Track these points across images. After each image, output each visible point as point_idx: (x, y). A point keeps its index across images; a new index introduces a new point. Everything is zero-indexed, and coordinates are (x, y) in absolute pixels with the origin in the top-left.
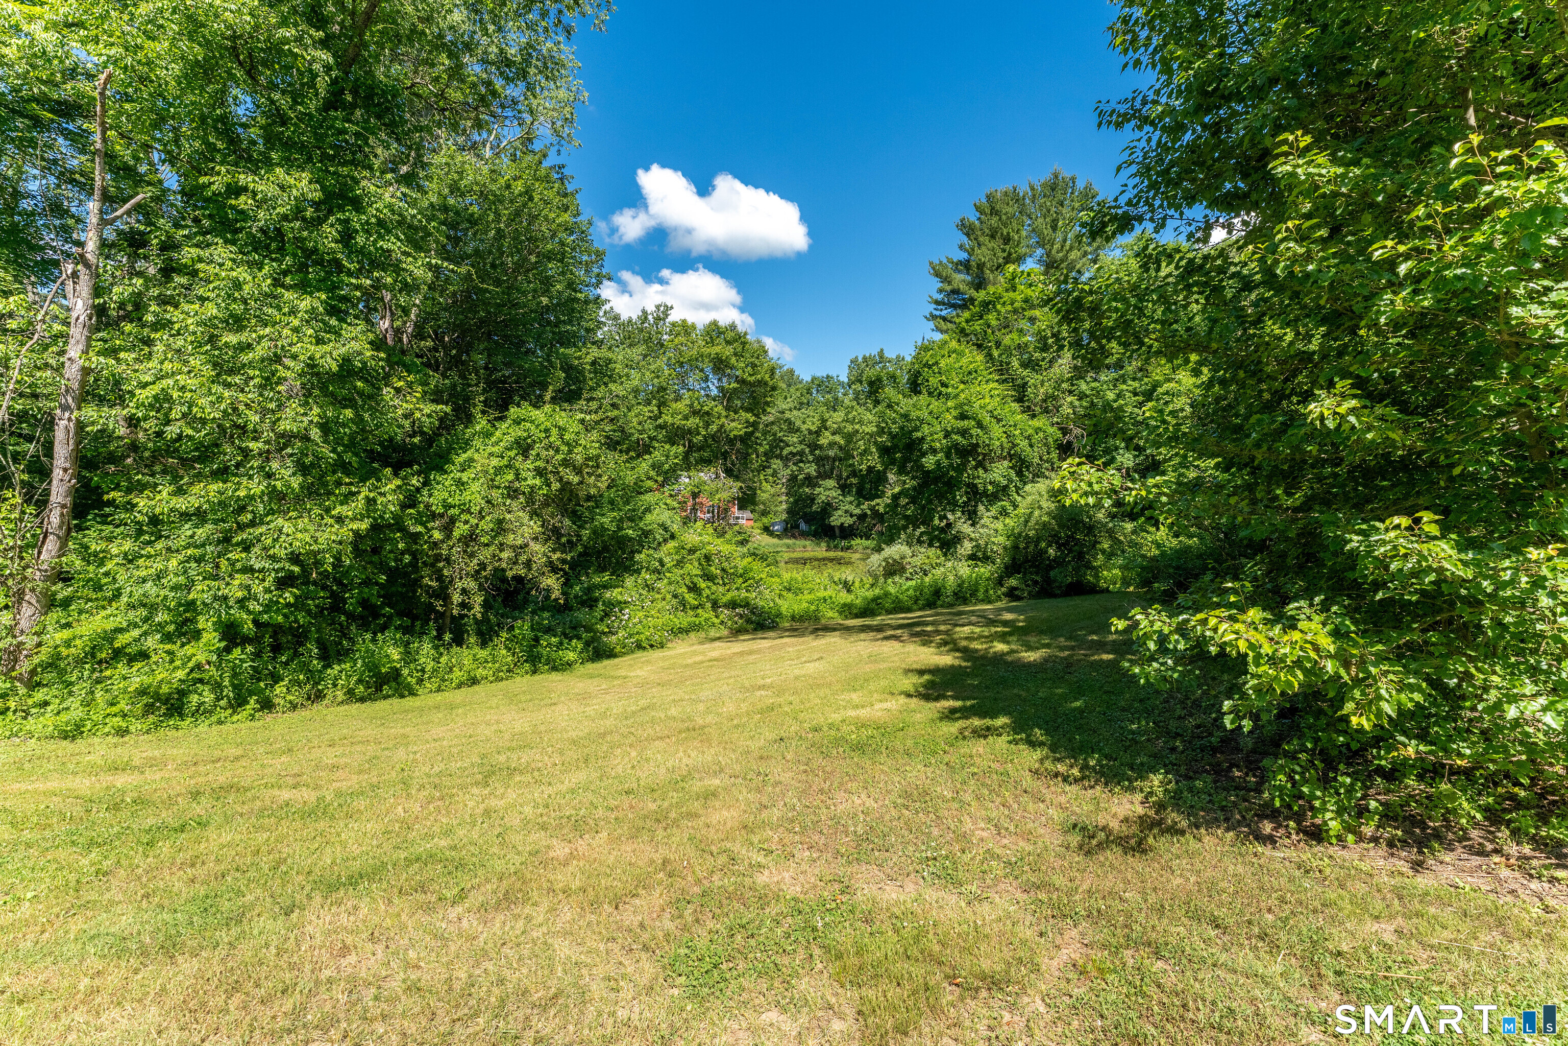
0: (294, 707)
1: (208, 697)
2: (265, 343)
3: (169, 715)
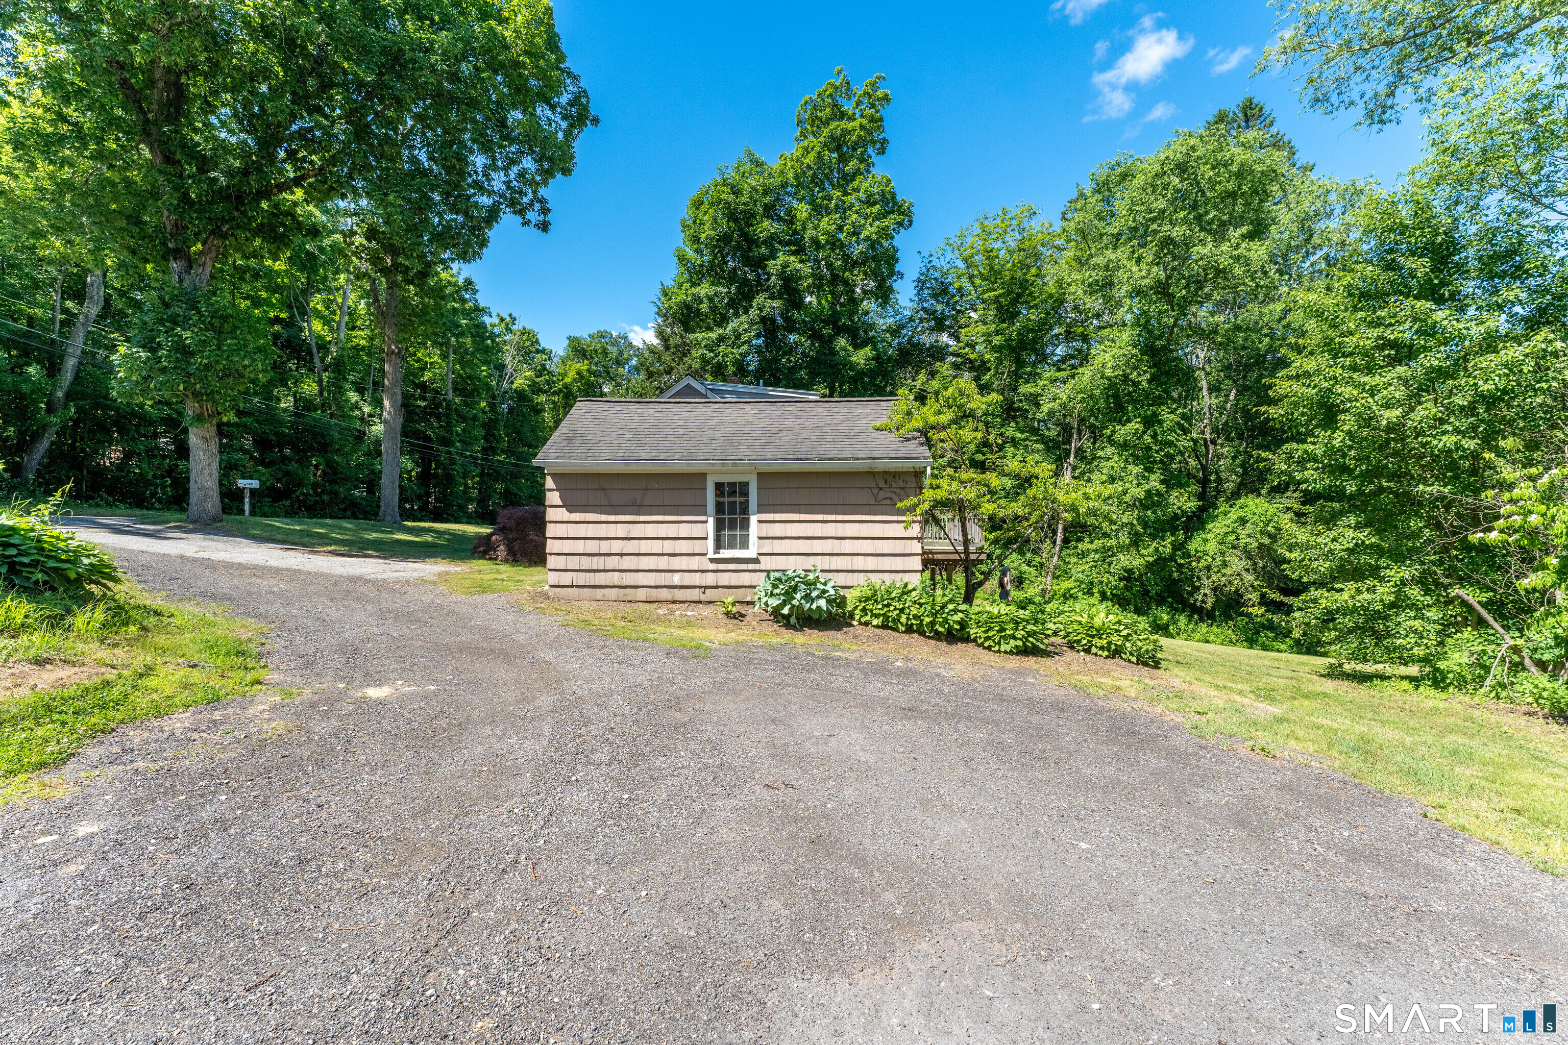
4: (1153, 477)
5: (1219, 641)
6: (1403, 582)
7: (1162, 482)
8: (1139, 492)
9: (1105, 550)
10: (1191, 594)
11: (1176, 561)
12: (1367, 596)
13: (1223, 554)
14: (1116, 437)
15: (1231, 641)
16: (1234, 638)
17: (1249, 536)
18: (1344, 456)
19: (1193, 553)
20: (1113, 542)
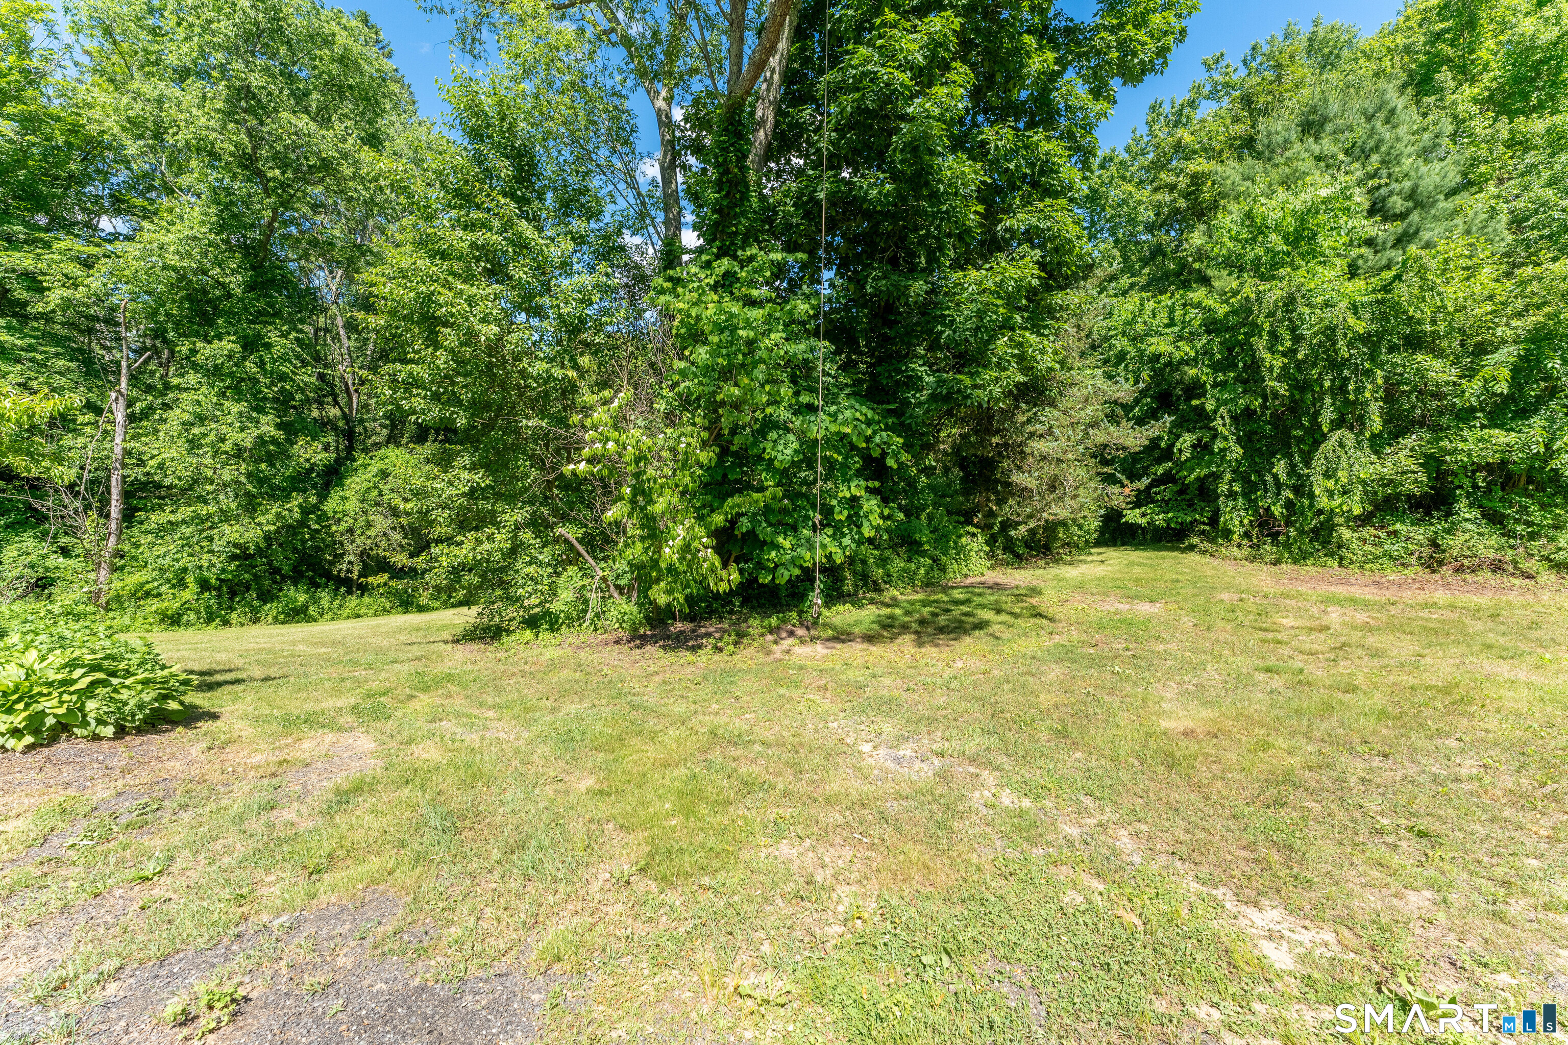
0: (242, 625)
1: (193, 616)
2: (213, 433)
3: (172, 624)
4: (264, 419)
5: (371, 612)
6: (518, 527)
7: (279, 426)
8: (248, 440)
9: (199, 520)
10: (332, 563)
11: (309, 527)
12: (487, 546)
13: (365, 513)
14: (199, 358)
15: (385, 610)
16: (388, 605)
17: (392, 491)
18: (453, 383)
19: (331, 514)
20: (212, 508)
